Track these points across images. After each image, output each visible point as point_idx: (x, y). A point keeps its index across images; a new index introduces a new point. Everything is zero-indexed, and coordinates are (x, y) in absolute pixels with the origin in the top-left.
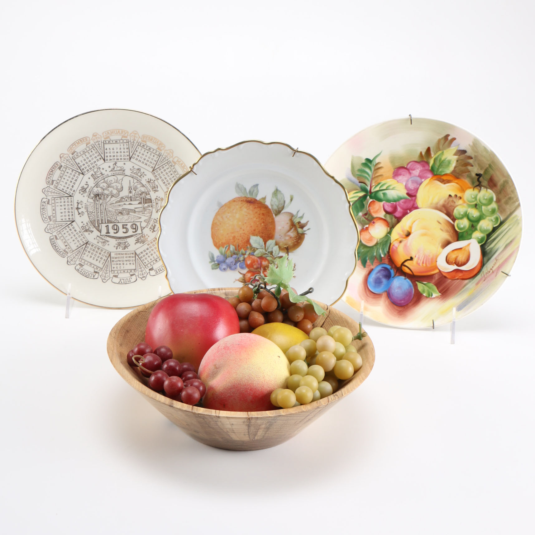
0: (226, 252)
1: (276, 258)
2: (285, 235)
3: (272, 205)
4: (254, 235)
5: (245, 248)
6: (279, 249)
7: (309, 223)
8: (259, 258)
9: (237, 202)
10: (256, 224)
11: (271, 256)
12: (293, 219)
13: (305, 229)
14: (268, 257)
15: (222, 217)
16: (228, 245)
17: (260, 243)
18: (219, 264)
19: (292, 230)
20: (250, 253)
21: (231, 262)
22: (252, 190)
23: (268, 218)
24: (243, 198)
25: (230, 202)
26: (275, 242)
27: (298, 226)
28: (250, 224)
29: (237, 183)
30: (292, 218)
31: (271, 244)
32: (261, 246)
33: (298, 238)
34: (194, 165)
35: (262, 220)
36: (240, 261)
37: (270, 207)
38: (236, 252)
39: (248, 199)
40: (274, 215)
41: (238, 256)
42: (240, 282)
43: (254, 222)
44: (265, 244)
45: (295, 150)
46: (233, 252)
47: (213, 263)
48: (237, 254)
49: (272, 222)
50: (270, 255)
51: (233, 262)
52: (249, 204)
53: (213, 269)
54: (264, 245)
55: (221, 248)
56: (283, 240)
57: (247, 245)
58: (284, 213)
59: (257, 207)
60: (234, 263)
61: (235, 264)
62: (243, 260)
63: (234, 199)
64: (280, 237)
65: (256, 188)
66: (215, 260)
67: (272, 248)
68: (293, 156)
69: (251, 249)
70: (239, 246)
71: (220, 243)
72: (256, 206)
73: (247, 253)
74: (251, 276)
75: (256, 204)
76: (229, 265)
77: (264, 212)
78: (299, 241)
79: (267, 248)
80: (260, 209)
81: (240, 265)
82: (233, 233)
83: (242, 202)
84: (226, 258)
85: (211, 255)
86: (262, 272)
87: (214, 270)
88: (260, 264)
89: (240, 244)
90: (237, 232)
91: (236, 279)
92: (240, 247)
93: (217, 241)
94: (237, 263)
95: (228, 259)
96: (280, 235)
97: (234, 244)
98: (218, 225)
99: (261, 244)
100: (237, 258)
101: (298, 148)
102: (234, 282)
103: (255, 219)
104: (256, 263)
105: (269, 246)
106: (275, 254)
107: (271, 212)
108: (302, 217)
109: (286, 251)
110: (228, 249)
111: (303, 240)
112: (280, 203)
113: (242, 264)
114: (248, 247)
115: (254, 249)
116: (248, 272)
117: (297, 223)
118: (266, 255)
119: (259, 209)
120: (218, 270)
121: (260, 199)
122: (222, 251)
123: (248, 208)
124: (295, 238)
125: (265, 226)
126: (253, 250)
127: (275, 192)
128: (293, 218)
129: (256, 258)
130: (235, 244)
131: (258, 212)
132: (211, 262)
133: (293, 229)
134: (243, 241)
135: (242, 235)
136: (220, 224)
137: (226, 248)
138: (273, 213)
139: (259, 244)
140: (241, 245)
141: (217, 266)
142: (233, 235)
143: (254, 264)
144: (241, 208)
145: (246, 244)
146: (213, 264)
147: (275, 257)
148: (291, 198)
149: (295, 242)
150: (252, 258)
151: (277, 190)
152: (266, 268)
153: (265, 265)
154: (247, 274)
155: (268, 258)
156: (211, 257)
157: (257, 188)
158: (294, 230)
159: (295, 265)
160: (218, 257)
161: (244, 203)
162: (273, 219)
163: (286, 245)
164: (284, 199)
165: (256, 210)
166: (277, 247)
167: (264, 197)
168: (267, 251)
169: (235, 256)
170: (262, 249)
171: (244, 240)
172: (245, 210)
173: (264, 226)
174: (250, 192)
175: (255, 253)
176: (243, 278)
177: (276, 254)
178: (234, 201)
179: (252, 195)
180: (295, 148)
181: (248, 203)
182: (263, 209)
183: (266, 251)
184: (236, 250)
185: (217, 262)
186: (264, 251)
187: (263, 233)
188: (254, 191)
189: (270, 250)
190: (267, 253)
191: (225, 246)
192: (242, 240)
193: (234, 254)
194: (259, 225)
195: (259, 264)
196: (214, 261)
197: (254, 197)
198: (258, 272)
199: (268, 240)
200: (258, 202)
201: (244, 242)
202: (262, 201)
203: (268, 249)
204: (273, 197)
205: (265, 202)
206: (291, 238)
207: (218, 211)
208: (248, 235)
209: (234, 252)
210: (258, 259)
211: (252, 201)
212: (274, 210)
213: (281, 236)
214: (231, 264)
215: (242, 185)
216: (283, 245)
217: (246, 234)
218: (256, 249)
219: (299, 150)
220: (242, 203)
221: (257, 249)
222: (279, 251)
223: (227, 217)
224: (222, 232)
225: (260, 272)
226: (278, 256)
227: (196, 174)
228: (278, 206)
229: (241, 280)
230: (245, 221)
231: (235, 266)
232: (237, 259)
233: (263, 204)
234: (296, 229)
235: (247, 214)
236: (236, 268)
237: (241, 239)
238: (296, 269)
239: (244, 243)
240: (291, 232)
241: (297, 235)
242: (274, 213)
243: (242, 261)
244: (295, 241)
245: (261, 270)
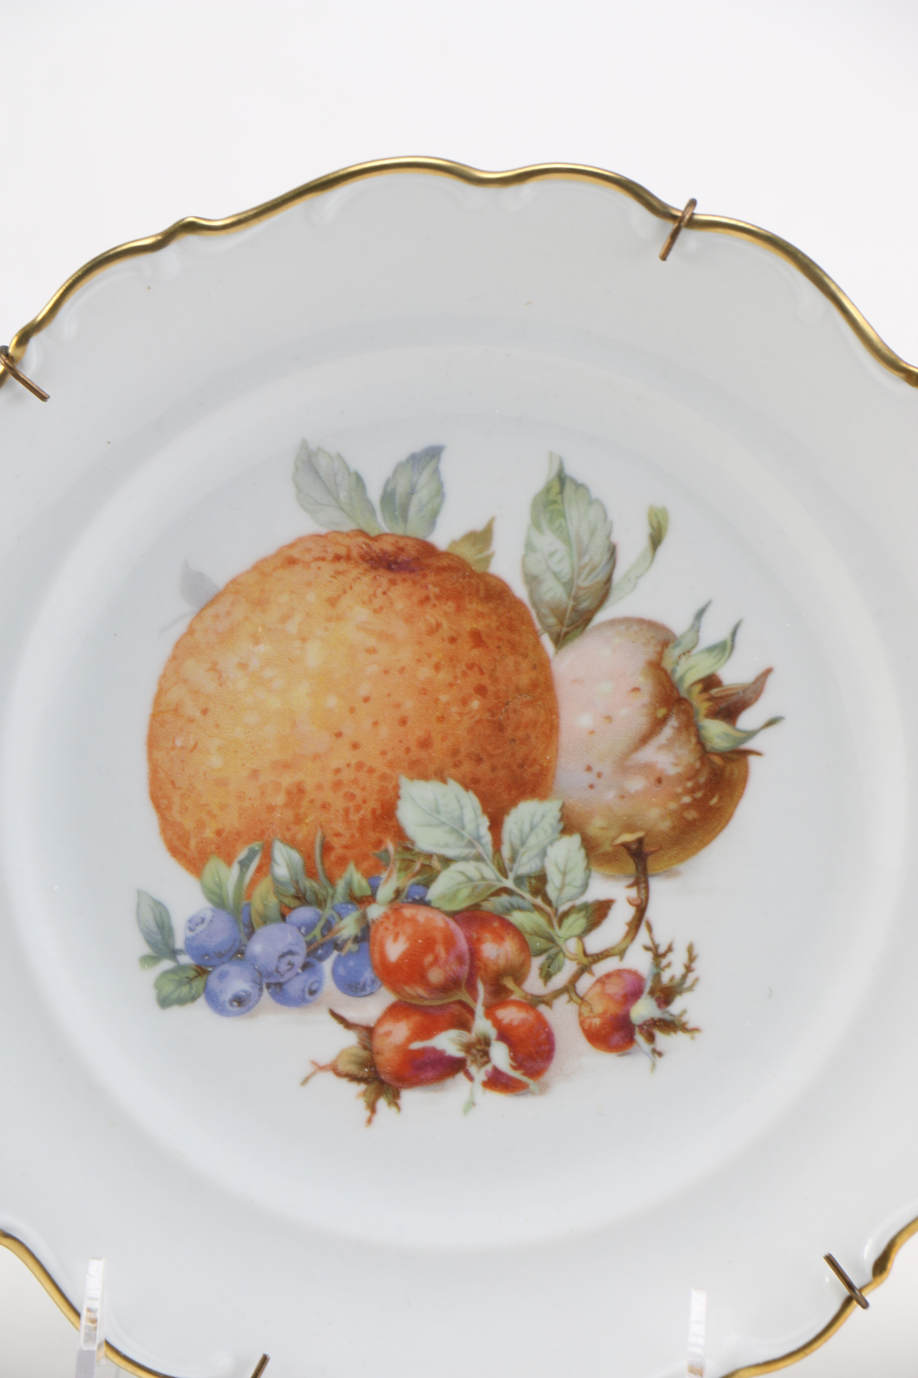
0: (245, 892)
1: (566, 914)
2: (624, 766)
3: (532, 580)
4: (424, 777)
5: (365, 857)
6: (588, 856)
7: (771, 682)
8: (456, 921)
9: (307, 565)
10: (437, 701)
11: (539, 901)
12: (667, 664)
13: (748, 720)
14: (520, 909)
15: (214, 668)
16: (256, 845)
17: (463, 828)
18: (201, 971)
19: (668, 732)
20: (398, 892)
21: (282, 956)
22: (402, 488)
23: (510, 661)
24: (347, 541)
25: (261, 569)
26: (558, 815)
27: (701, 705)
28: (398, 706)
29: (304, 445)
30: (661, 654)
31: (532, 829)
32: (471, 844)
33: (702, 779)
34: (24, 337)
35: (474, 678)
36: (337, 946)
37: (520, 591)
38: (308, 884)
39: (376, 547)
40: (546, 641)
41: (328, 912)
42: (344, 1083)
43: (424, 692)
44: (496, 826)
45: (674, 218)
46: (292, 891)
47: (167, 964)
48: (320, 903)
49: (535, 685)
50: (528, 896)
51: (290, 953)
52: (384, 578)
53: (164, 1002)
54: (487, 838)
55: (215, 866)
56: (610, 796)
57: (379, 843)
58: (613, 623)
59: (438, 597)
60: (299, 960)
61: (306, 966)
62: (357, 940)
63: (292, 546)
64: (590, 778)
65: (424, 477)
66: (179, 942)
67: (543, 854)
68: (664, 257)
69: (407, 865)
70: (326, 848)
71: (209, 833)
72: (433, 590)
73: (385, 892)
74: (410, 1040)
75: (431, 577)
76: (270, 975)
77: (480, 625)
78: (714, 801)
79: (506, 852)
80: (459, 609)
81: (341, 971)
82: (286, 766)
83: (342, 566)
84: (251, 931)
85: (149, 917)
86: (479, 1009)
87: (176, 1012)
88: (467, 957)
89: (338, 835)
90: (316, 757)
91: (314, 1063)
92: (338, 851)
93: (189, 824)
94: (321, 958)
95: (262, 932)
96: (589, 769)
97: (299, 837)
98: (191, 720)
99: (470, 827)
100: (321, 924)
101: (693, 203)
102: (305, 1081)
103: (425, 672)
104: (441, 950)
105: (523, 843)
106: (561, 889)
107: (531, 624)
108: (725, 648)
109: (631, 866)
110: (259, 869)
111: (740, 796)
112: (586, 559)
113: (351, 963)
114: (386, 851)
115: (423, 866)
116: (395, 1011)
117: (699, 687)
118: (505, 899)
119: (450, 606)
120: (200, 1010)
121: (454, 543)
122: (220, 885)
123: (378, 602)
124: (689, 784)
125: (492, 711)
126: (418, 873)
127: (547, 490)
128: (673, 653)
129: (440, 921)
130: (301, 833)
131: (445, 625)
132: (148, 960)
133: (673, 722)
134: (355, 817)
135: (347, 775)
136: (205, 712)
137: (244, 865)
138: (538, 626)
139: (457, 829)
140: (344, 841)
141: (190, 980)
142: (287, 780)
143: (429, 959)
144: (333, 602)
145: (372, 836)
146: (166, 973)
147: (563, 908)
148: (652, 526)
149: (687, 807)
150: (413, 920)
151: (562, 479)
152: (509, 983)
153: (502, 962)
154: (387, 1027)
155: (517, 918)
156: (153, 927)
157: (436, 472)
158: (678, 730)
159: (692, 958)
160: (193, 923)
161: (354, 573)
162: (542, 666)
163: (629, 828)
164: (608, 537)
165: (432, 615)
166: (574, 841)
167: (479, 525)
168: (511, 875)
169: (304, 914)
170: (479, 858)
171: (358, 808)
172: (361, 614)
173: (487, 716)
174: (388, 497)
175: (434, 892)
176: (365, 1054)
177: (569, 891)
178: (291, 562)
179: (405, 518)
180: (678, 204)
181: (382, 571)
182: (474, 606)
183: (504, 872)
184: (310, 873)
185: (193, 957)
186: (490, 872)
187: (479, 760)
188: (412, 492)
189: (526, 866)
190: (509, 883)
191: (243, 854)
192: (347, 811)
193: (301, 898)
194: (454, 709)
195: (460, 960)
196: (173, 953)
197: (414, 528)
198: (456, 1009)
199: (514, 803)
200: (445, 562)
201: (362, 820)
202: (467, 553)
203: (513, 859)
204: (536, 524)
205: (487, 560)
206: (659, 781)
207: (191, 631)
208: (384, 777)
209: (298, 890)
210: (453, 925)
211: (403, 557)
212: (545, 611)
213: (599, 775)
214: (283, 967)
215: (339, 456)
216: (612, 833)
217: (371, 771)
218: (436, 864)
219: (702, 212)
220: (338, 573)
221: (447, 861)
222: (588, 868)
223: (243, 666)
224: (216, 761)
225: (472, 1012)
226: (579, 902)
227: (43, 397)
228: (569, 585)
229: (352, 1069)
230: (364, 689)
231: (304, 976)
232: (317, 932)
233: (473, 574)
234: (690, 726)
235: (371, 642)
236: (312, 993)
237: (338, 803)
238: (696, 980)
239: (361, 830)
240: (661, 748)
241: (698, 765)
242: (548, 629)
243: (351, 947)
244: (687, 799)
245: (475, 1000)
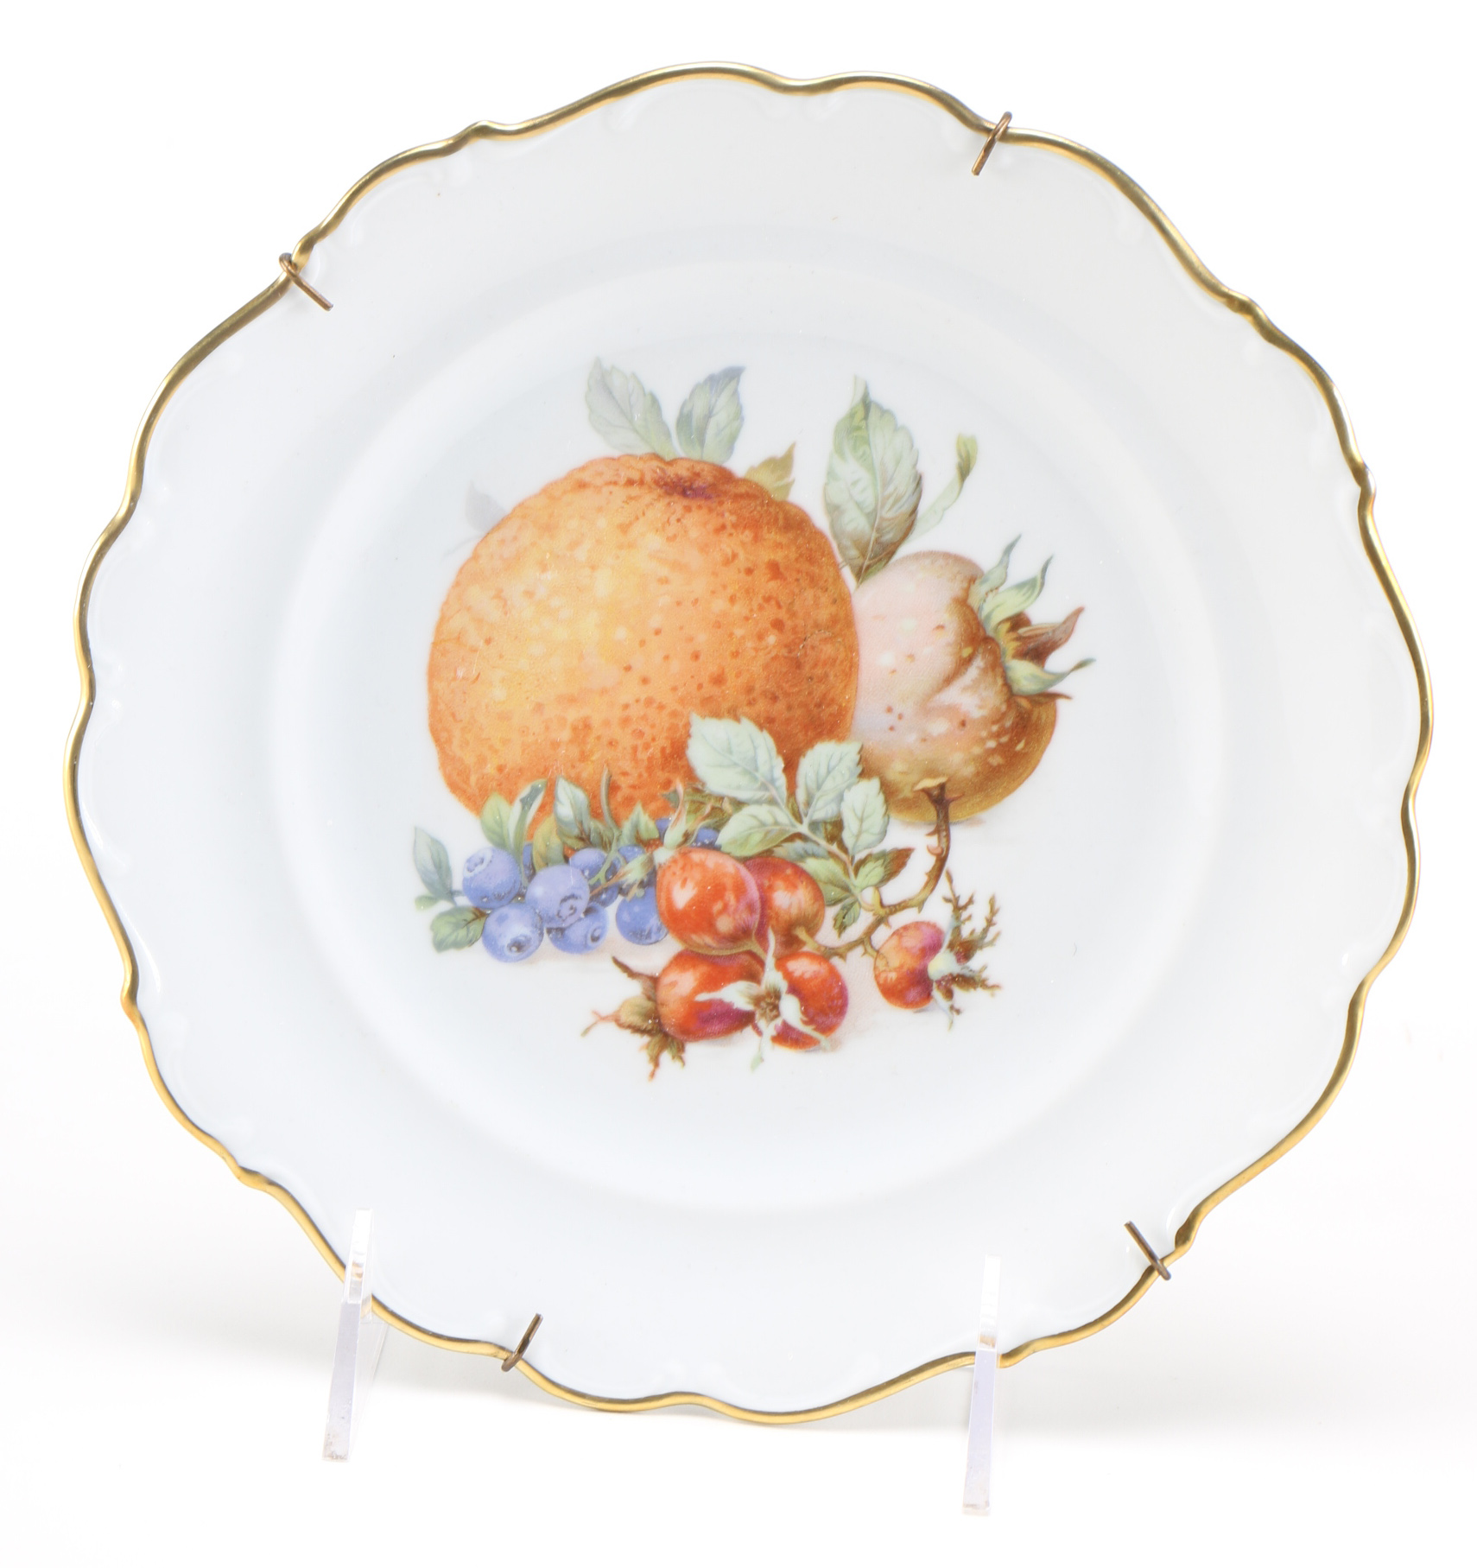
0: (527, 832)
1: (863, 862)
2: (926, 708)
3: (833, 510)
4: (717, 715)
5: (653, 798)
6: (887, 801)
7: (1082, 621)
8: (748, 867)
9: (598, 489)
10: (731, 635)
11: (834, 848)
12: (974, 601)
13: (1057, 661)
14: (814, 855)
15: (499, 596)
16: (540, 783)
17: (756, 769)
18: (480, 914)
19: (973, 672)
20: (687, 836)
21: (565, 900)
22: (699, 411)
23: (809, 594)
24: (640, 465)
25: (550, 493)
26: (857, 758)
27: (1008, 645)
28: (690, 639)
29: (598, 363)
30: (967, 591)
31: (829, 772)
32: (764, 787)
33: (1008, 723)
34: (308, 245)
35: (771, 612)
36: (622, 891)
37: (821, 521)
38: (592, 825)
39: (671, 471)
40: (848, 574)
41: (613, 855)
42: (627, 1033)
43: (718, 625)
44: (791, 768)
45: (988, 131)
46: (576, 832)
47: (444, 906)
48: (605, 845)
49: (834, 620)
50: (823, 843)
51: (573, 896)
52: (679, 504)
53: (440, 945)
54: (782, 780)
55: (495, 803)
56: (912, 739)
57: (668, 784)
58: (918, 556)
59: (735, 526)
60: (582, 904)
61: (588, 911)
62: (642, 884)
63: (583, 469)
64: (891, 719)
65: (724, 398)
66: (457, 884)
67: (840, 798)
68: (977, 172)
69: (697, 807)
70: (613, 788)
71: (490, 769)
72: (730, 518)
73: (673, 835)
74: (697, 991)
75: (728, 505)
76: (551, 919)
77: (779, 556)
78: (1020, 746)
79: (801, 795)
80: (756, 539)
81: (626, 917)
82: (572, 700)
83: (635, 491)
84: (532, 873)
85: (426, 856)
86: (770, 961)
87: (452, 954)
88: (758, 905)
89: (625, 774)
90: (604, 691)
91: (595, 1013)
92: (625, 791)
93: (470, 759)
94: (605, 903)
95: (543, 874)
96: (890, 710)
97: (585, 775)
98: (474, 650)
99: (763, 768)
100: (606, 867)
101: (1008, 116)
102: (587, 1031)
103: (719, 604)
104: (730, 897)
105: (819, 787)
106: (858, 836)
107: (831, 555)
108: (1034, 585)
109: (932, 813)
110: (542, 808)
111: (1048, 741)
112: (891, 488)
113: (636, 909)
114: (675, 792)
115: (713, 808)
116: (683, 960)
117: (1007, 626)
118: (798, 845)
119: (747, 536)
120: (477, 954)
121: (753, 470)
122: (501, 824)
123: (672, 529)
124: (995, 728)
125: (790, 647)
126: (708, 816)
127: (852, 415)
128: (979, 590)
129: (730, 867)
130: (587, 771)
131: (742, 555)
132: (426, 901)
133: (979, 662)
134: (643, 756)
135: (635, 712)
136: (488, 641)
137: (526, 803)
138: (839, 559)
139: (751, 771)
140: (631, 780)
141: (468, 923)
142: (573, 715)
143: (718, 906)
144: (624, 528)
145: (662, 776)
146: (442, 915)
147: (859, 856)
148: (960, 455)
149: (992, 752)
150: (702, 865)
151: (866, 404)
152: (801, 934)
153: (794, 911)
154: (672, 976)
155: (811, 865)
156: (431, 867)
157: (735, 393)
158: (984, 671)
159: (993, 911)
160: (472, 863)
161: (648, 498)
162: (842, 600)
163: (931, 773)
164: (915, 465)
165: (728, 544)
166: (874, 784)
167: (779, 451)
168: (806, 821)
169: (588, 856)
170: (772, 802)
171: (647, 747)
172: (654, 541)
173: (784, 652)
174: (684, 420)
175: (725, 837)
176: (649, 1004)
177: (866, 838)
178: (582, 485)
179: (702, 442)
180: (992, 118)
181: (676, 498)
182: (772, 536)
183: (798, 817)
184: (596, 813)
185: (471, 899)
186: (784, 817)
187: (774, 699)
188: (709, 415)
189: (822, 810)
190: (803, 829)
191: (525, 792)
192: (635, 749)
193: (585, 840)
194: (749, 644)
195: (750, 908)
196: (451, 895)
197: (711, 453)
198: (745, 959)
199: (810, 744)
200: (742, 489)
201: (650, 759)
202: (767, 480)
203: (808, 804)
204: (839, 450)
205: (787, 487)
206: (963, 724)
207: (475, 557)
208: (674, 714)
209: (582, 831)
210: (744, 872)
211: (698, 483)
212: (846, 542)
213: (900, 717)
214: (565, 911)
215: (634, 376)
216: (913, 778)
217: (661, 707)
218: (727, 806)
219: (1016, 127)
220: (630, 498)
221: (738, 804)
222: (886, 814)
223: (529, 594)
224: (499, 693)
225: (762, 963)
226: (876, 850)
227: (326, 306)
228: (872, 516)
229: (636, 1020)
230: (656, 621)
231: (587, 922)
232: (601, 875)
233: (771, 502)
234: (997, 666)
235: (664, 571)
236: (595, 939)
237: (626, 740)
238: (998, 934)
239: (650, 769)
240: (965, 689)
241: (1004, 708)
242: (849, 561)
243: (636, 892)
244: (992, 744)
245: (766, 950)
